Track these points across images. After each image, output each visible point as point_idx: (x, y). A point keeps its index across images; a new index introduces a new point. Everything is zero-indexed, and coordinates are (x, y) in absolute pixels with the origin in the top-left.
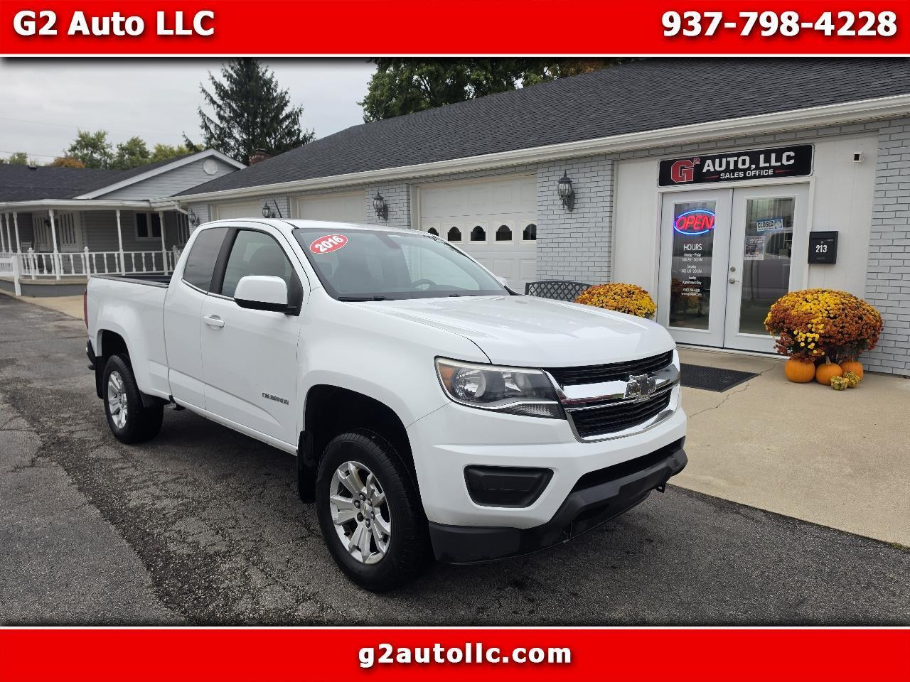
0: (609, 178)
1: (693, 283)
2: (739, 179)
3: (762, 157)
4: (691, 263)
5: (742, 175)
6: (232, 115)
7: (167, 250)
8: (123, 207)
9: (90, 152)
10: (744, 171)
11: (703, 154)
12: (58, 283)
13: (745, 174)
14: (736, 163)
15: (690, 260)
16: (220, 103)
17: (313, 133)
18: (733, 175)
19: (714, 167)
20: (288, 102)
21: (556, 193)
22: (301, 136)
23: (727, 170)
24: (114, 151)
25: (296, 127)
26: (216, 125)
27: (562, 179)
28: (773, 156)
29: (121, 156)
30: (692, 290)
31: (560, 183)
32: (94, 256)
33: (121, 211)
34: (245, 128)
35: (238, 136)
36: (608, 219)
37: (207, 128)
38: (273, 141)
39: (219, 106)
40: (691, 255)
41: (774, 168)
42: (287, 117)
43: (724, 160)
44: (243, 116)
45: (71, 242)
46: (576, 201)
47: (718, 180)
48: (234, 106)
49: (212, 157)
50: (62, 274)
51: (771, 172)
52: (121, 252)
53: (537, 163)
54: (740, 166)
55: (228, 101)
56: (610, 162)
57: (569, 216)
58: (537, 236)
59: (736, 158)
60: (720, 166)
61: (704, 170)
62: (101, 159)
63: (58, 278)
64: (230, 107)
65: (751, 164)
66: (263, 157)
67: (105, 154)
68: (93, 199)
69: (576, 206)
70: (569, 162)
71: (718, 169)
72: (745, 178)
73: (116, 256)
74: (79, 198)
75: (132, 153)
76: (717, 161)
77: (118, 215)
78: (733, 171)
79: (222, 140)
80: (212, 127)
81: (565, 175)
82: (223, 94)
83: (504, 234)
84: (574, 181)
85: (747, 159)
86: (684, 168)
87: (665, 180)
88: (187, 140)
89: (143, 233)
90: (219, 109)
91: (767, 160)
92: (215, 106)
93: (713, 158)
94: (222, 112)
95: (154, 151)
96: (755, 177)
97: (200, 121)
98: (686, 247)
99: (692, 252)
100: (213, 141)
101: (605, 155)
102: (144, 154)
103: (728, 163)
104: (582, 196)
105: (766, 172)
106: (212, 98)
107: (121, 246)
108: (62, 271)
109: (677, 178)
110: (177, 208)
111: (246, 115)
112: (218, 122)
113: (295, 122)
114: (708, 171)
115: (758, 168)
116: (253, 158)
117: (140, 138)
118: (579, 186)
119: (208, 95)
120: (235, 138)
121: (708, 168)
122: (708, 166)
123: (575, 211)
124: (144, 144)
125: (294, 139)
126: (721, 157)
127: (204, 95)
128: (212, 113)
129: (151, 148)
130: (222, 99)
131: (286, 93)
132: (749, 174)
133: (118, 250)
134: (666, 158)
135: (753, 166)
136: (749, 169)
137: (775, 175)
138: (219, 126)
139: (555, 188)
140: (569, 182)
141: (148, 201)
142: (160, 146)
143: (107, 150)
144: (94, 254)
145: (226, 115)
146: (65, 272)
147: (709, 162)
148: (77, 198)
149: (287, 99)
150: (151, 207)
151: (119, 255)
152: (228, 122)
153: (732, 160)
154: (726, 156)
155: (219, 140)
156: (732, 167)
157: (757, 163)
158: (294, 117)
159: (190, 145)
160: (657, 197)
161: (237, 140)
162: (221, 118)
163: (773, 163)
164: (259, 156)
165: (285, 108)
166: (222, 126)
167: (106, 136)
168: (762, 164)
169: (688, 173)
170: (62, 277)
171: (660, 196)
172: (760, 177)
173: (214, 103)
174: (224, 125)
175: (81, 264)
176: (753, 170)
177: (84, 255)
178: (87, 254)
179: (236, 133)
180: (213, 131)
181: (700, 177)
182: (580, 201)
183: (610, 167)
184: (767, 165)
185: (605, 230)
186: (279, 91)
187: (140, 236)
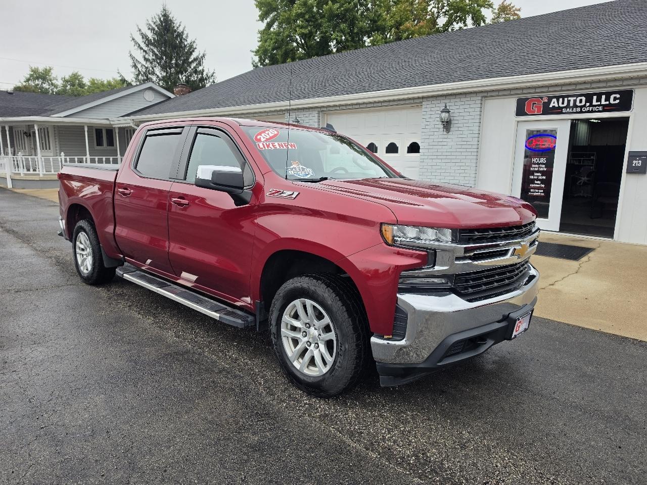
0: (479, 109)
1: (538, 186)
2: (577, 113)
3: (595, 98)
4: (538, 172)
5: (579, 110)
6: (154, 58)
7: (121, 156)
8: (90, 123)
9: (40, 83)
10: (581, 107)
11: (551, 94)
12: (41, 179)
13: (581, 109)
14: (575, 101)
15: (536, 169)
16: (146, 49)
17: (214, 73)
18: (572, 110)
19: (558, 104)
20: (196, 48)
21: (439, 119)
22: (205, 74)
23: (568, 106)
24: (60, 83)
25: (200, 68)
26: (142, 65)
27: (443, 109)
28: (604, 97)
29: (65, 86)
30: (537, 191)
31: (442, 112)
32: (68, 160)
33: (88, 126)
34: (164, 68)
35: (158, 74)
36: (476, 139)
37: (135, 66)
38: (184, 78)
39: (145, 51)
40: (537, 166)
41: (604, 106)
42: (195, 60)
43: (566, 99)
44: (161, 58)
45: (46, 149)
46: (452, 126)
47: (561, 113)
48: (155, 50)
49: (150, 88)
50: (45, 173)
51: (600, 108)
52: (88, 156)
53: (423, 98)
54: (578, 104)
55: (152, 47)
56: (480, 98)
57: (446, 136)
58: (420, 151)
59: (575, 98)
60: (563, 103)
61: (551, 106)
62: (49, 88)
63: (41, 175)
64: (153, 52)
65: (586, 102)
66: (184, 89)
67: (52, 84)
68: (64, 117)
69: (452, 129)
70: (447, 97)
71: (561, 105)
72: (581, 112)
73: (84, 160)
74: (54, 116)
75: (73, 85)
76: (561, 100)
77: (86, 129)
78: (573, 108)
79: (147, 77)
80: (139, 66)
81: (446, 107)
82: (148, 42)
83: (392, 149)
84: (452, 111)
85: (584, 99)
86: (535, 104)
87: (520, 112)
88: (121, 76)
89: (99, 143)
90: (144, 53)
91: (599, 100)
92: (142, 51)
93: (558, 98)
94: (147, 56)
95: (89, 84)
96: (589, 112)
97: (131, 62)
98: (534, 160)
99: (538, 164)
100: (140, 77)
101: (476, 93)
102: (81, 85)
103: (569, 101)
104: (457, 122)
105: (597, 109)
106: (139, 45)
107: (88, 153)
108: (44, 170)
109: (530, 111)
110: (132, 125)
111: (164, 58)
112: (144, 63)
113: (199, 64)
114: (554, 106)
115: (591, 105)
116: (177, 90)
117: (79, 74)
118: (454, 115)
119: (136, 43)
120: (156, 75)
121: (554, 105)
122: (554, 103)
123: (450, 133)
124: (82, 78)
125: (200, 76)
126: (563, 97)
127: (133, 43)
128: (139, 56)
129: (86, 81)
130: (147, 46)
131: (194, 42)
132: (584, 109)
133: (86, 155)
134: (523, 96)
135: (588, 104)
136: (584, 106)
137: (604, 111)
138: (145, 66)
139: (438, 116)
140: (449, 112)
141: (108, 119)
142: (93, 80)
143: (53, 82)
144: (68, 158)
145: (150, 58)
146: (46, 171)
147: (554, 100)
148: (52, 116)
149: (195, 46)
150: (110, 124)
151: (86, 158)
152: (151, 63)
153: (572, 99)
154: (568, 96)
155: (146, 76)
156: (571, 104)
157: (591, 102)
158: (199, 61)
159: (123, 81)
160: (514, 124)
161: (158, 77)
162: (146, 60)
163: (603, 102)
164: (182, 89)
165: (193, 53)
166: (146, 66)
167: (52, 71)
168: (594, 103)
169: (539, 108)
170: (44, 175)
171: (516, 123)
172: (592, 112)
173: (141, 48)
174: (148, 65)
175: (59, 166)
176: (588, 107)
177: (61, 159)
178: (63, 158)
179: (158, 70)
180: (140, 70)
181: (547, 110)
182: (456, 125)
183: (479, 102)
184: (599, 103)
185: (473, 147)
186: (189, 41)
187: (97, 145)
